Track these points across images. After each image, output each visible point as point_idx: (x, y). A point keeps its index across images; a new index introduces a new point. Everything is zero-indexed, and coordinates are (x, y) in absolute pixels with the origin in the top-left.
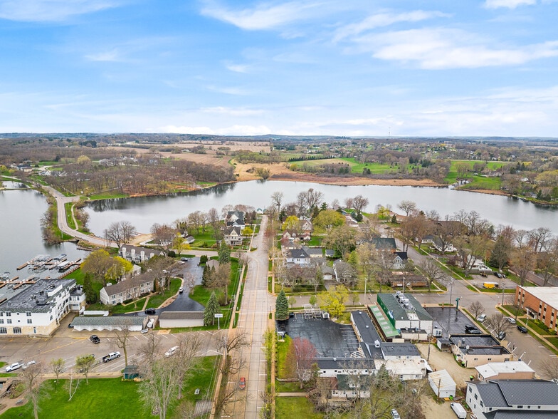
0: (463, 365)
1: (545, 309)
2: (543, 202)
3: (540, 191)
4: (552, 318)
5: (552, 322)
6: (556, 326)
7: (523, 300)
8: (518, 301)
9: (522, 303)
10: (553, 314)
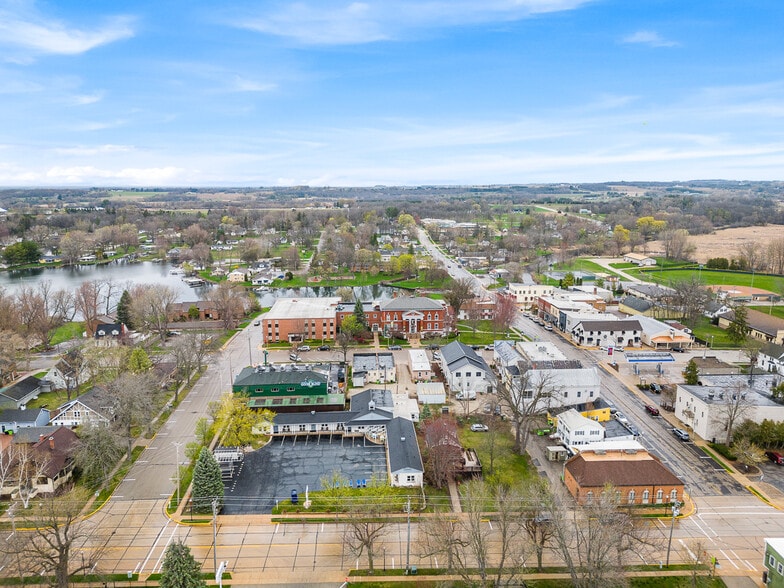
0: (392, 382)
1: (313, 325)
4: (325, 329)
5: (325, 333)
6: (332, 333)
7: (277, 330)
8: (270, 334)
9: (277, 334)
10: (325, 325)
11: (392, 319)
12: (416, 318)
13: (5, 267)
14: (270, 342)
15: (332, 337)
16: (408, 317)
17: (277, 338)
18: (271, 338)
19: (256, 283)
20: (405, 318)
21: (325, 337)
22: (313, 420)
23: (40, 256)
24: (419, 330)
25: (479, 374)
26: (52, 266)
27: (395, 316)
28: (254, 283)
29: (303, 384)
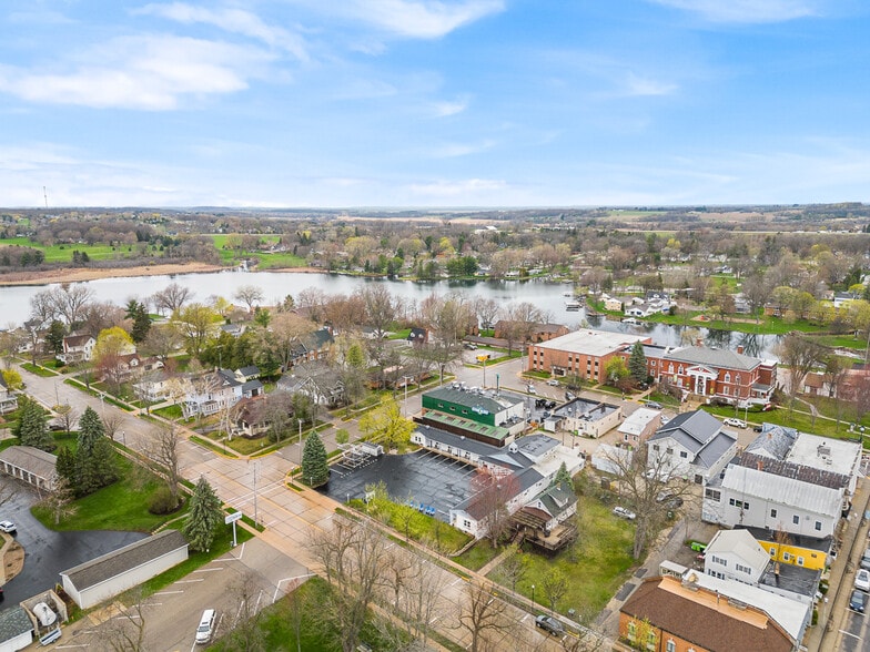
0: (592, 437)
1: (577, 360)
2: (373, 274)
3: (368, 262)
4: (589, 367)
5: (589, 372)
6: (596, 373)
7: (542, 359)
8: (535, 362)
9: (542, 363)
10: (589, 362)
11: (676, 371)
12: (705, 375)
13: (447, 276)
14: (534, 370)
15: (596, 378)
16: (694, 373)
17: (541, 367)
18: (535, 366)
19: (629, 314)
20: (690, 372)
21: (589, 376)
22: (460, 445)
23: (476, 269)
24: (708, 392)
25: (684, 455)
26: (483, 279)
27: (681, 368)
28: (626, 314)
29: (473, 409)
